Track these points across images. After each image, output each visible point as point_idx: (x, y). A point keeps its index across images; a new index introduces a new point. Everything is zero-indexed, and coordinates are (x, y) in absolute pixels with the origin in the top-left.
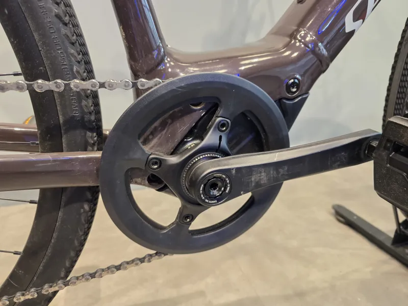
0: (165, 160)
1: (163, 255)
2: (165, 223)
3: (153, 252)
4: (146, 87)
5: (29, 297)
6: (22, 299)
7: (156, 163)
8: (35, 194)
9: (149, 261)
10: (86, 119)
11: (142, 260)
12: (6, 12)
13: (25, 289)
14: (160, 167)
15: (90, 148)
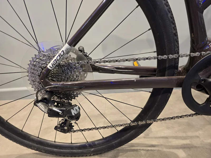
0: (207, 80)
1: (198, 115)
2: (200, 103)
3: (194, 113)
4: (205, 54)
5: (143, 123)
6: (141, 123)
7: (203, 81)
8: (151, 90)
9: (192, 116)
10: (176, 65)
11: (190, 116)
12: (158, 34)
13: (142, 121)
14: (204, 82)
15: (175, 75)
